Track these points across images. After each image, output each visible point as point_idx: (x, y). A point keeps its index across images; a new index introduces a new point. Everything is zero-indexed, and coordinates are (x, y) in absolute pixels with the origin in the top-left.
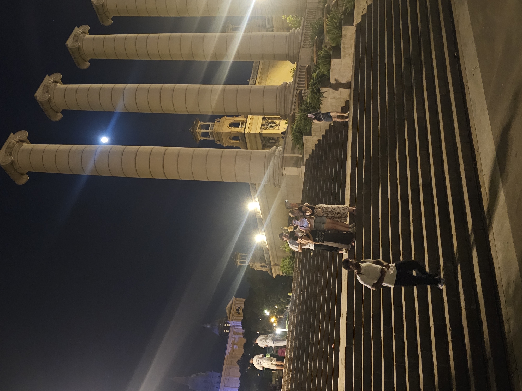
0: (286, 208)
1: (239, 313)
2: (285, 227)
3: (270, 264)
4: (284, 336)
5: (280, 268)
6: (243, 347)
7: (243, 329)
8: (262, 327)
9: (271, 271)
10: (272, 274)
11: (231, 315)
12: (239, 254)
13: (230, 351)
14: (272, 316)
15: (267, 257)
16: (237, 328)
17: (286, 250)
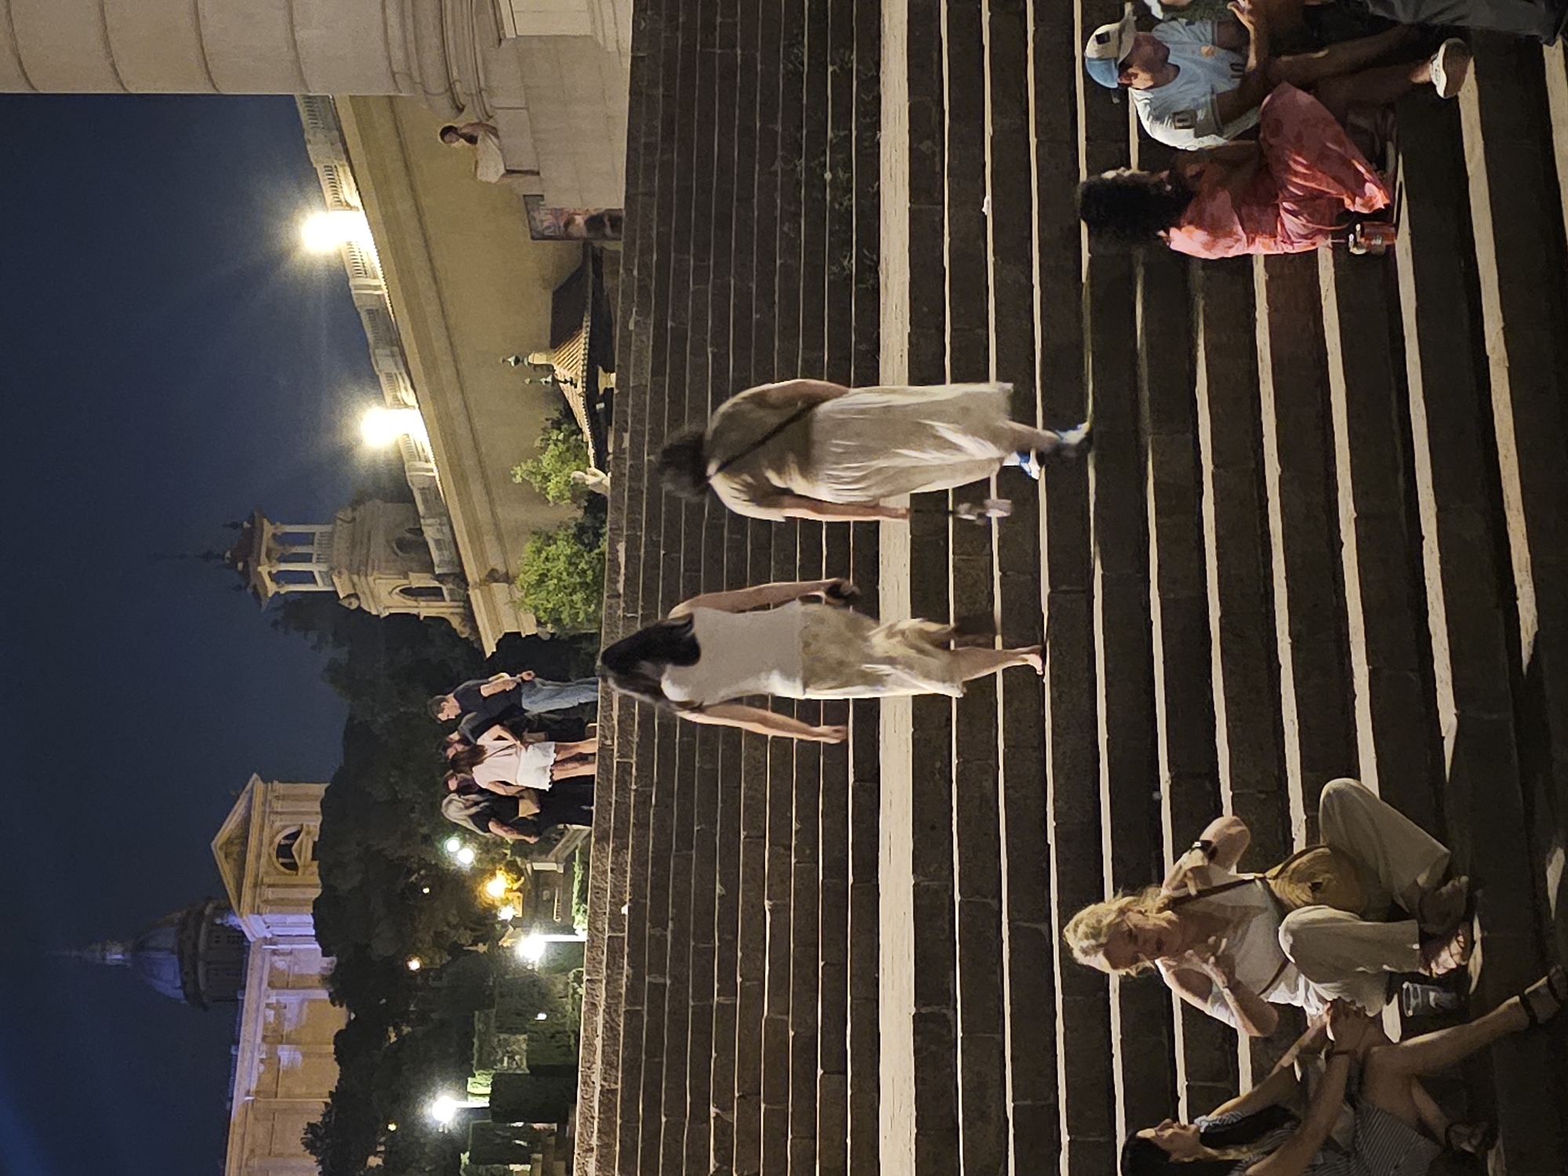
0: (533, 238)
1: (293, 867)
2: (536, 355)
3: (461, 578)
4: (565, 970)
5: (519, 595)
6: (335, 1053)
7: (324, 954)
8: (439, 935)
9: (469, 617)
10: (475, 629)
11: (248, 881)
12: (268, 529)
13: (259, 1079)
14: (490, 867)
15: (439, 536)
16: (291, 953)
17: (551, 485)
